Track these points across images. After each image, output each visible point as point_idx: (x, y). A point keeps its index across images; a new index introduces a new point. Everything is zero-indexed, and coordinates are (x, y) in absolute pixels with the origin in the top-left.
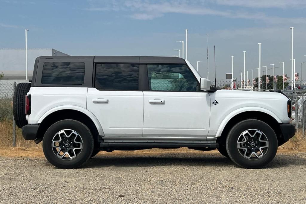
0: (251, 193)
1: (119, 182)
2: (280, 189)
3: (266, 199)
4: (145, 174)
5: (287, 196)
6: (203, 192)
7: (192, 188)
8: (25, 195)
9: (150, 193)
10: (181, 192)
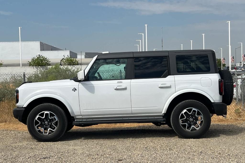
0: (215, 156)
1: (115, 149)
2: (237, 153)
3: (228, 161)
4: (132, 143)
5: (243, 158)
6: (180, 156)
7: (171, 153)
8: (48, 161)
9: (140, 158)
10: (164, 156)
